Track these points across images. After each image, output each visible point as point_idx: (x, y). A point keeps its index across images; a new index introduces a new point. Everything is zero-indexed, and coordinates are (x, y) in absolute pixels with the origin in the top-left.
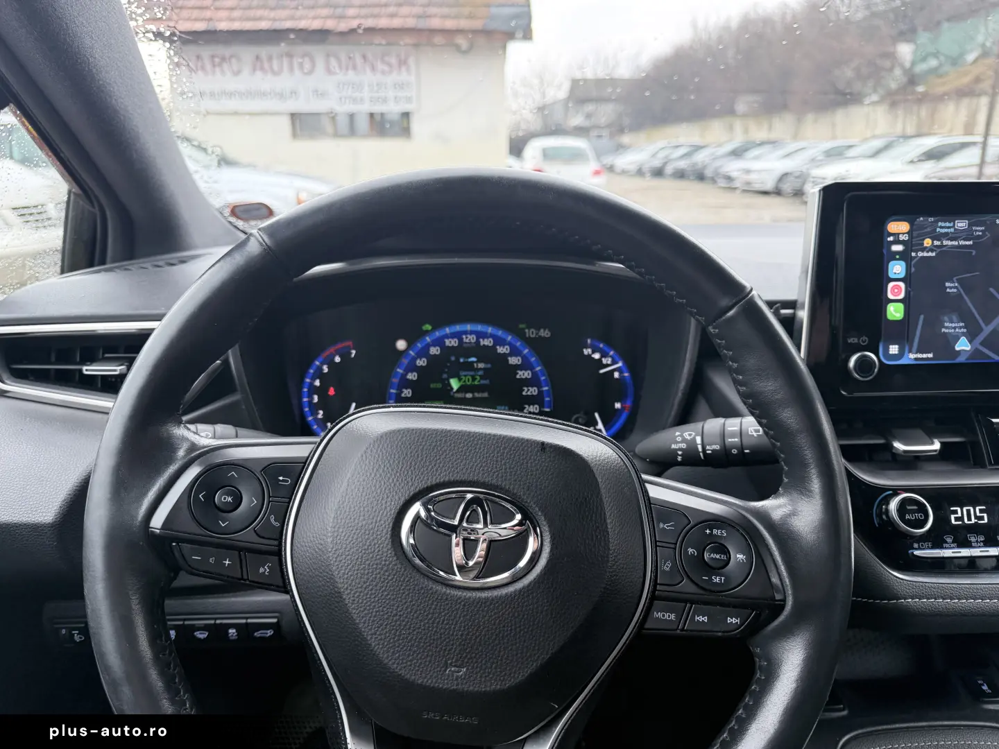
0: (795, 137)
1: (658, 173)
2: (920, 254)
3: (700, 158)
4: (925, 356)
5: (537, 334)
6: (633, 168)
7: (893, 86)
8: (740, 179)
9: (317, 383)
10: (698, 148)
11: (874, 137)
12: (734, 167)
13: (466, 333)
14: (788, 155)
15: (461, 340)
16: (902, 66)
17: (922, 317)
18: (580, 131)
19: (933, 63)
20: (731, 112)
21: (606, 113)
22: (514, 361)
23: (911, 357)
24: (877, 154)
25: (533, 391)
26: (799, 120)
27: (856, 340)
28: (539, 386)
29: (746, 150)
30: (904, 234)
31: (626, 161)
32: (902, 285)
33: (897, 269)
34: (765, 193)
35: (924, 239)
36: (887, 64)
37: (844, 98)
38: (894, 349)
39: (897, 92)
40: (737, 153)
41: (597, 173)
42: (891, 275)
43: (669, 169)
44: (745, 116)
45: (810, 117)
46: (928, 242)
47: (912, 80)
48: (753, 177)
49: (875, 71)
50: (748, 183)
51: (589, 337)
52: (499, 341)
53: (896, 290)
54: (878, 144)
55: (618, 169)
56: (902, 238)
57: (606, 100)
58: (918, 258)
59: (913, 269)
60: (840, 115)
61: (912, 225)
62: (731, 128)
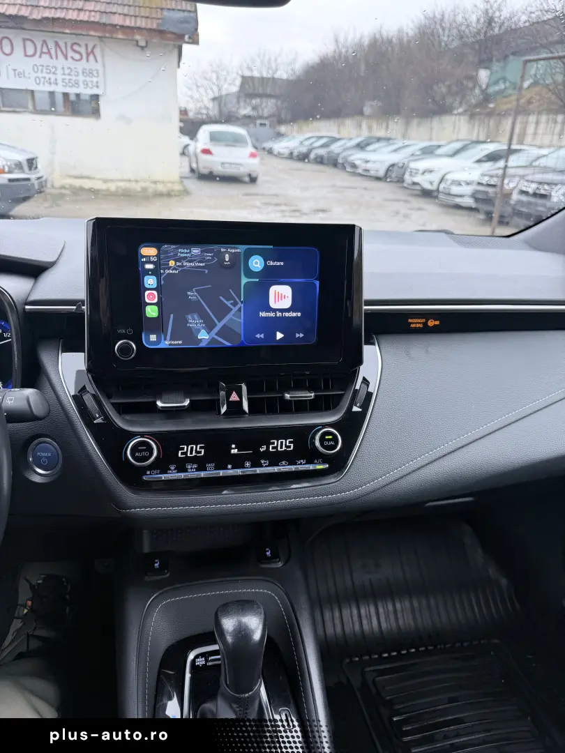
0: (404, 137)
1: (303, 157)
2: (167, 271)
3: (335, 148)
4: (176, 342)
6: (286, 152)
7: (473, 101)
8: (362, 166)
10: (335, 140)
11: (458, 140)
12: (357, 157)
14: (395, 151)
16: (480, 87)
17: (172, 316)
18: (247, 121)
19: (502, 86)
20: (361, 113)
21: (269, 106)
23: (166, 344)
24: (455, 153)
26: (407, 123)
27: (124, 331)
29: (368, 144)
30: (153, 256)
31: (281, 146)
32: (155, 293)
33: (150, 281)
34: (378, 179)
35: (169, 261)
36: (470, 85)
37: (440, 109)
38: (153, 338)
39: (476, 106)
40: (361, 146)
41: (253, 155)
42: (147, 286)
43: (312, 156)
44: (369, 117)
45: (415, 122)
46: (172, 263)
47: (487, 98)
48: (369, 166)
49: (461, 89)
50: (367, 171)
53: (151, 297)
54: (458, 145)
55: (275, 153)
56: (152, 259)
57: (270, 96)
58: (165, 275)
59: (162, 282)
60: (435, 122)
61: (159, 251)
62: (360, 126)
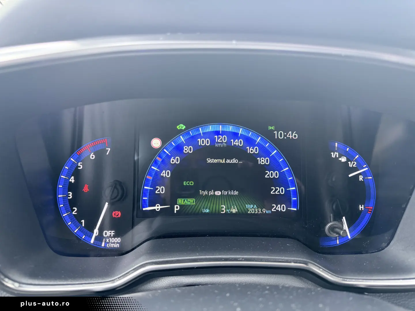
5: (285, 136)
9: (72, 180)
13: (217, 133)
15: (213, 141)
22: (263, 161)
25: (281, 190)
28: (286, 186)
51: (337, 141)
52: (249, 141)
